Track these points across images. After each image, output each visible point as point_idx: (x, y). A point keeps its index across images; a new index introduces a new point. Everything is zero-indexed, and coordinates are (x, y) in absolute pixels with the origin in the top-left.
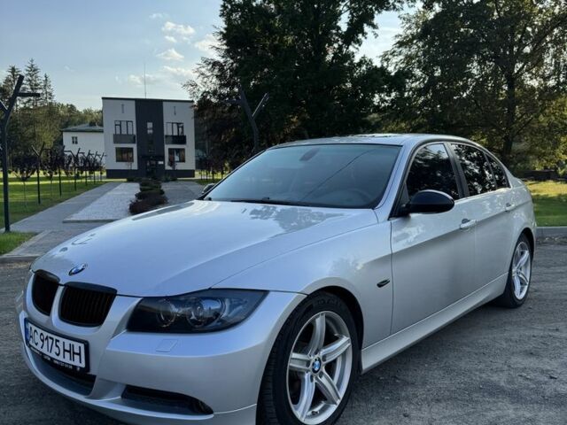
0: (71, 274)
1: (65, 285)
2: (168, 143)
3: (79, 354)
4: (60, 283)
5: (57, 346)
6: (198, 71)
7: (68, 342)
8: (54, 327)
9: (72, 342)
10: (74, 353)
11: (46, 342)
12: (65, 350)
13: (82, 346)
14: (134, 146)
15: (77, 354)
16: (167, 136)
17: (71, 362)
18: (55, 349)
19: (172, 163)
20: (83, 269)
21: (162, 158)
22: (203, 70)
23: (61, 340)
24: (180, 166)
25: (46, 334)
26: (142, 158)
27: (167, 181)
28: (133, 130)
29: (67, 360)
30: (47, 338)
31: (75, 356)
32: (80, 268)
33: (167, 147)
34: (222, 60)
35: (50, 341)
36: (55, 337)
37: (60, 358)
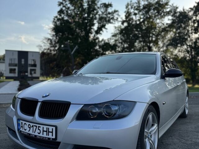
0: (43, 97)
1: (42, 102)
2: (29, 67)
3: (52, 132)
4: (39, 101)
5: (39, 129)
6: (42, 41)
7: (45, 127)
8: (37, 121)
9: (48, 127)
10: (49, 132)
11: (32, 128)
12: (43, 131)
13: (54, 128)
14: (16, 68)
15: (51, 132)
16: (29, 64)
17: (47, 136)
18: (38, 131)
19: (31, 74)
20: (49, 95)
21: (27, 72)
22: (45, 41)
23: (42, 126)
24: (34, 75)
25: (32, 124)
26: (20, 72)
27: (29, 80)
28: (17, 62)
29: (45, 135)
30: (33, 126)
31: (49, 133)
32: (47, 94)
33: (29, 68)
34: (51, 38)
35: (35, 128)
36: (38, 125)
37: (41, 135)
